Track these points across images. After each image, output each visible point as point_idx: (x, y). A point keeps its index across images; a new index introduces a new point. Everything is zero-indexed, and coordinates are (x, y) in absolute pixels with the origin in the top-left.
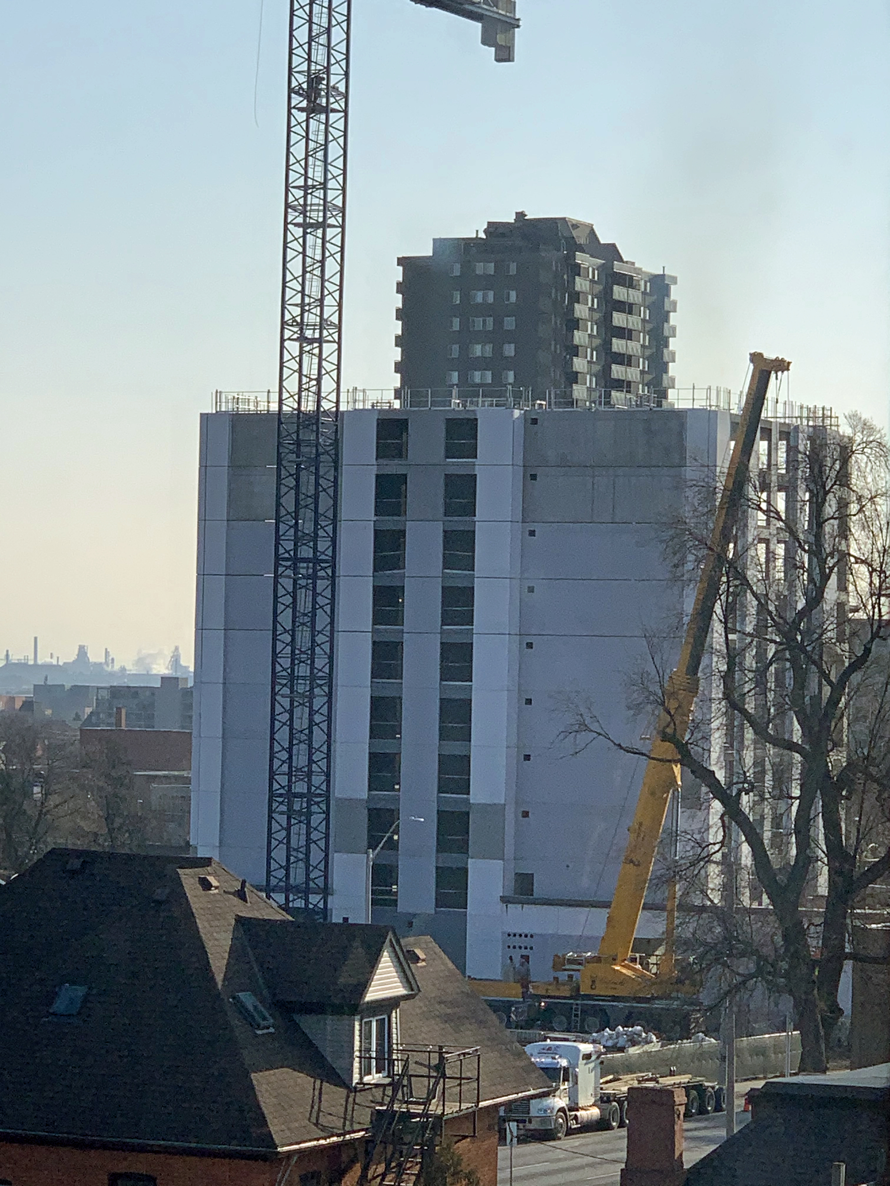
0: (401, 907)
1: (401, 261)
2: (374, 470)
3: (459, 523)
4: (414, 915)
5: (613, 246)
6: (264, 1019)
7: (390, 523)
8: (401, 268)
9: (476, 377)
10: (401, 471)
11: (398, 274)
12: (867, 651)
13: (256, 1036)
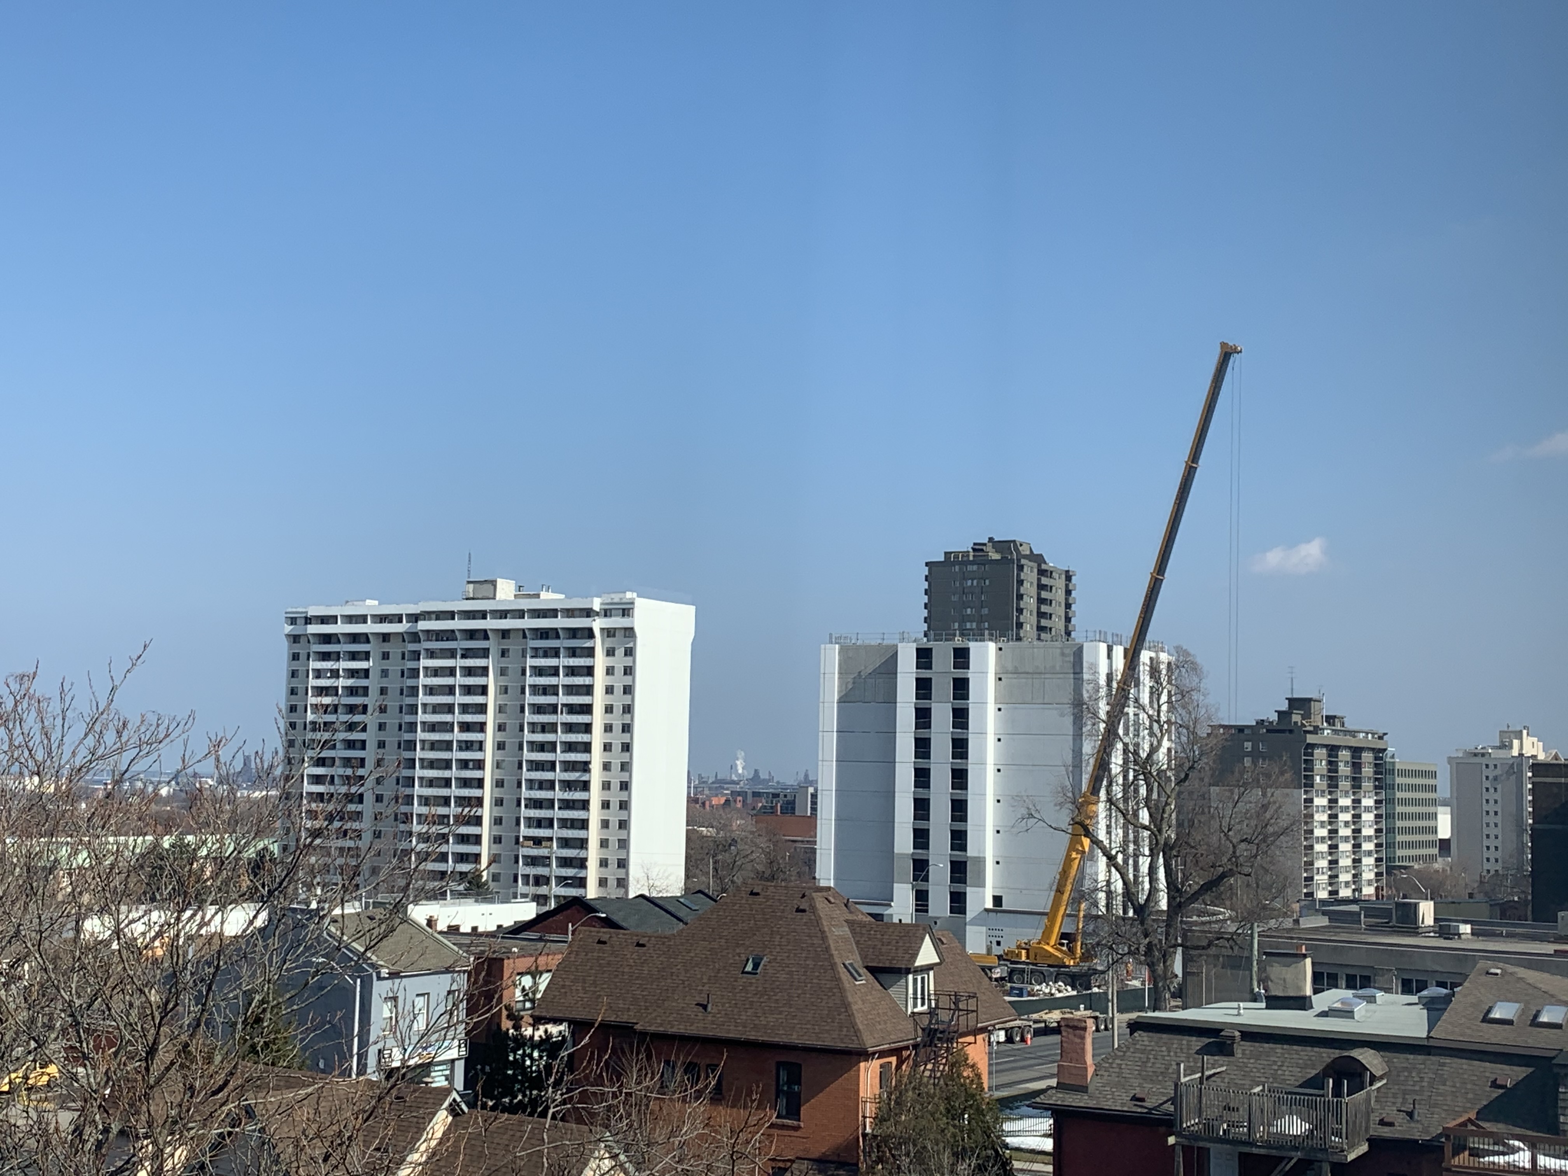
0: (930, 914)
1: (927, 564)
2: (914, 675)
3: (960, 703)
4: (938, 918)
5: (1041, 555)
6: (860, 976)
7: (924, 703)
8: (927, 568)
9: (968, 626)
10: (928, 676)
11: (926, 571)
12: (1187, 775)
13: (855, 985)
